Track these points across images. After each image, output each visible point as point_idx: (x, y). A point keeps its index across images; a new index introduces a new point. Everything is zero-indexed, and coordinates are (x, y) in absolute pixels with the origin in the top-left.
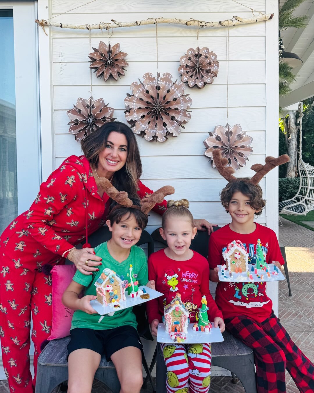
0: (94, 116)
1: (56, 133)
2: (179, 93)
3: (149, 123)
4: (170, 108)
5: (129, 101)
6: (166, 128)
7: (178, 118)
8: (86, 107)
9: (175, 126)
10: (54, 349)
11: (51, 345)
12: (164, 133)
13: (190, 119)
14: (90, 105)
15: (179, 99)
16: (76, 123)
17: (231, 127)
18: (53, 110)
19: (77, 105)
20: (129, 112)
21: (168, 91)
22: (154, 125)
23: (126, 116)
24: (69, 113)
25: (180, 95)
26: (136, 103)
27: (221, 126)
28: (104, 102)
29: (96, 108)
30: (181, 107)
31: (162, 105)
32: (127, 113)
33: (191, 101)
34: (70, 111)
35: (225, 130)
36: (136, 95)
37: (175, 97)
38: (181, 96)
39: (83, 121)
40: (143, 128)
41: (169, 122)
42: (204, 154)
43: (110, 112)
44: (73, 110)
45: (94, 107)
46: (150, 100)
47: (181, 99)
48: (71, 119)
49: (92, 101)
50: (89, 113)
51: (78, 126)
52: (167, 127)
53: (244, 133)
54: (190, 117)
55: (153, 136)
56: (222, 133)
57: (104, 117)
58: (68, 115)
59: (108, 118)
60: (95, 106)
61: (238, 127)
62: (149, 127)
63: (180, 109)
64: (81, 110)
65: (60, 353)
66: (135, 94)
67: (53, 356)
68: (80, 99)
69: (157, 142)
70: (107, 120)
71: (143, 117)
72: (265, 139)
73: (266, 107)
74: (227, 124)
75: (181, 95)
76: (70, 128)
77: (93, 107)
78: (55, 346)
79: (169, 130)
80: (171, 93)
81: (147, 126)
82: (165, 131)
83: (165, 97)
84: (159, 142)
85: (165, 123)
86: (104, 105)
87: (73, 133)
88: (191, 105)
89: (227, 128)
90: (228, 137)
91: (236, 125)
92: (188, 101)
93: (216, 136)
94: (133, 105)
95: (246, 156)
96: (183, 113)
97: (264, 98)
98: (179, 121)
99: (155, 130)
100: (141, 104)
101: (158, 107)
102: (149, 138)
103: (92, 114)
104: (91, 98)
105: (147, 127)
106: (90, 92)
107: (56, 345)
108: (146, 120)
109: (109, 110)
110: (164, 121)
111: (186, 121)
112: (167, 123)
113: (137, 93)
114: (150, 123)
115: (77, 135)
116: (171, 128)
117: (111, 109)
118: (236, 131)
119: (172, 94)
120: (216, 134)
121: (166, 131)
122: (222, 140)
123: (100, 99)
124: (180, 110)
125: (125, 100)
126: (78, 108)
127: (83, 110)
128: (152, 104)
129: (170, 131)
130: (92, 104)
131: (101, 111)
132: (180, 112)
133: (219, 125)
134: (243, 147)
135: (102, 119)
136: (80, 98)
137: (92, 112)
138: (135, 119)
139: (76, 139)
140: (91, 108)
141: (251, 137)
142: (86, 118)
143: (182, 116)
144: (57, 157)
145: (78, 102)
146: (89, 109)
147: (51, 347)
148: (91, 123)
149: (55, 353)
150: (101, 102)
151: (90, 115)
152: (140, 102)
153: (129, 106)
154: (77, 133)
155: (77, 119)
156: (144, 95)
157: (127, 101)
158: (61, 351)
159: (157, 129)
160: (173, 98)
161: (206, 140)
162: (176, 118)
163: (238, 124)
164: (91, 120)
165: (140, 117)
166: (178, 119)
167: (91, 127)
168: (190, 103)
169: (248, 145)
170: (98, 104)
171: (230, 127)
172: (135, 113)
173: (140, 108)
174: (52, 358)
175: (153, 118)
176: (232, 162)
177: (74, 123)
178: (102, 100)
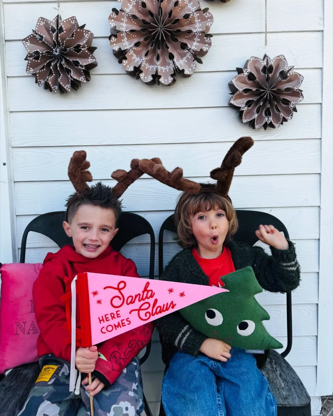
0: (63, 45)
1: (8, 76)
2: (193, 6)
3: (146, 55)
4: (179, 31)
5: (115, 19)
6: (174, 62)
7: (192, 45)
8: (51, 32)
9: (188, 59)
10: (9, 391)
11: (4, 386)
12: (170, 69)
13: (209, 46)
14: (56, 28)
15: (193, 16)
16: (37, 55)
17: (272, 59)
18: (4, 41)
19: (37, 29)
20: (116, 36)
21: (176, 4)
22: (155, 58)
23: (112, 44)
24: (26, 41)
25: (193, 9)
26: (126, 23)
27: (256, 58)
28: (77, 21)
29: (65, 32)
30: (197, 28)
31: (165, 26)
32: (113, 38)
33: (211, 18)
34: (28, 39)
35: (263, 64)
36: (127, 10)
37: (186, 13)
38: (196, 11)
39: (46, 52)
40: (138, 62)
41: (177, 53)
42: (229, 101)
43: (86, 38)
44: (32, 36)
45: (63, 31)
46: (148, 19)
47: (196, 15)
48: (29, 50)
49: (60, 21)
50: (55, 41)
51: (39, 61)
52: (175, 60)
53: (290, 68)
54: (210, 44)
55: (153, 76)
56: (257, 70)
57: (78, 45)
58: (25, 46)
59: (84, 47)
60: (64, 29)
61: (280, 60)
62: (146, 61)
63: (195, 31)
64: (44, 36)
65: (18, 398)
66: (125, 9)
67: (6, 403)
68: (42, 20)
69: (160, 86)
70: (83, 49)
71: (137, 45)
72: (320, 81)
73: (322, 31)
74: (265, 56)
75: (196, 9)
76: (28, 66)
77: (61, 30)
78: (10, 387)
79: (177, 64)
80: (180, 7)
81: (144, 59)
82: (172, 67)
83: (170, 13)
84: (162, 84)
85: (171, 53)
86: (77, 27)
87: (32, 72)
88: (211, 25)
89: (265, 60)
90: (266, 75)
91: (279, 56)
92: (207, 19)
93: (248, 73)
94: (122, 27)
95: (293, 104)
96: (199, 37)
97: (320, 18)
98: (194, 51)
99: (156, 65)
100: (134, 24)
101: (161, 28)
102: (148, 78)
103: (59, 42)
104: (58, 18)
105: (143, 61)
106: (56, 9)
107: (12, 384)
108: (141, 50)
109: (85, 34)
110: (170, 50)
111: (205, 50)
112: (175, 54)
113: (128, 7)
114: (149, 54)
115: (38, 75)
116: (181, 63)
117: (88, 33)
118: (278, 66)
119: (182, 8)
120: (248, 70)
121: (174, 67)
122: (257, 79)
123: (71, 18)
124: (195, 33)
125: (110, 18)
126: (39, 33)
127: (45, 35)
128: (152, 23)
129: (179, 66)
130: (60, 26)
131: (73, 37)
132: (194, 36)
133: (253, 57)
134: (288, 89)
135: (74, 48)
136: (42, 18)
137: (59, 39)
138: (126, 48)
139: (36, 82)
140: (57, 32)
141: (300, 75)
142: (50, 47)
143: (198, 42)
144: (11, 112)
145: (38, 24)
146: (55, 33)
147: (4, 388)
148: (58, 55)
149: (9, 398)
150: (73, 22)
151: (56, 44)
152: (133, 21)
153: (115, 27)
154: (38, 72)
155: (38, 50)
156: (139, 11)
157: (113, 20)
158: (19, 394)
159: (159, 63)
160: (183, 14)
161: (233, 79)
162: (189, 46)
163: (281, 55)
164: (58, 50)
165: (133, 45)
166: (191, 47)
167: (57, 62)
168: (209, 22)
169: (297, 87)
170: (69, 26)
171: (270, 59)
172: (126, 39)
173: (132, 31)
174: (4, 406)
175: (153, 47)
176: (272, 114)
177: (33, 57)
178: (74, 19)
